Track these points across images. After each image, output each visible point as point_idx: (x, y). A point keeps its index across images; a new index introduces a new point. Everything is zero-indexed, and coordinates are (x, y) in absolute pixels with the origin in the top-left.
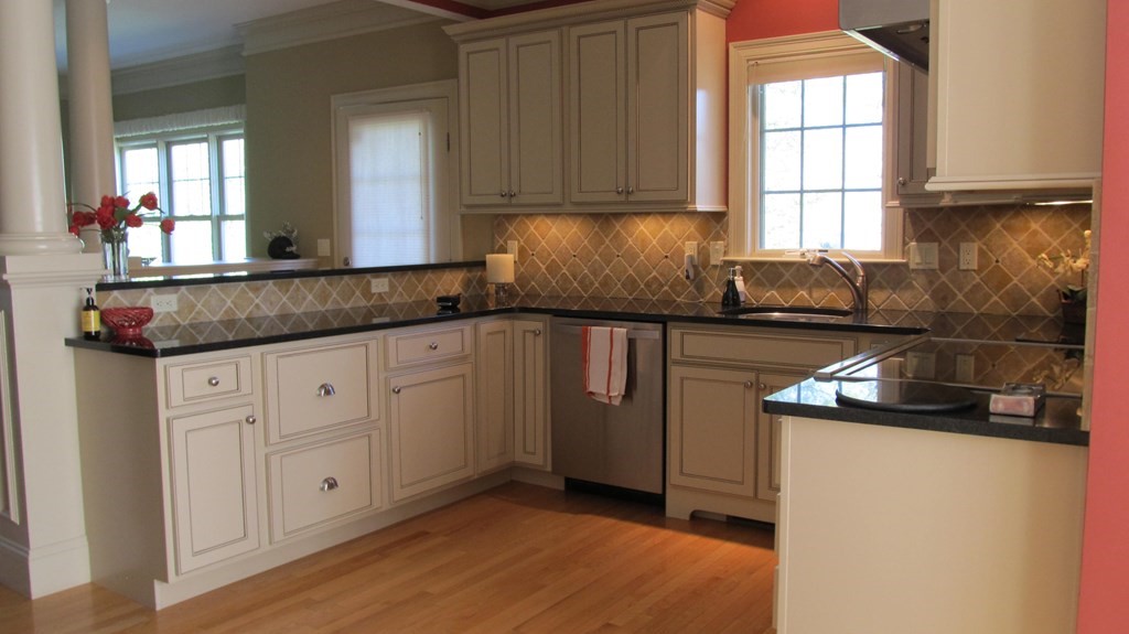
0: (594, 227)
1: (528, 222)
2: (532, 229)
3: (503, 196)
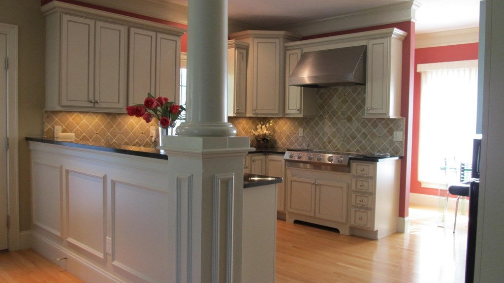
0: (107, 120)
1: (68, 116)
2: (71, 119)
3: (92, 102)
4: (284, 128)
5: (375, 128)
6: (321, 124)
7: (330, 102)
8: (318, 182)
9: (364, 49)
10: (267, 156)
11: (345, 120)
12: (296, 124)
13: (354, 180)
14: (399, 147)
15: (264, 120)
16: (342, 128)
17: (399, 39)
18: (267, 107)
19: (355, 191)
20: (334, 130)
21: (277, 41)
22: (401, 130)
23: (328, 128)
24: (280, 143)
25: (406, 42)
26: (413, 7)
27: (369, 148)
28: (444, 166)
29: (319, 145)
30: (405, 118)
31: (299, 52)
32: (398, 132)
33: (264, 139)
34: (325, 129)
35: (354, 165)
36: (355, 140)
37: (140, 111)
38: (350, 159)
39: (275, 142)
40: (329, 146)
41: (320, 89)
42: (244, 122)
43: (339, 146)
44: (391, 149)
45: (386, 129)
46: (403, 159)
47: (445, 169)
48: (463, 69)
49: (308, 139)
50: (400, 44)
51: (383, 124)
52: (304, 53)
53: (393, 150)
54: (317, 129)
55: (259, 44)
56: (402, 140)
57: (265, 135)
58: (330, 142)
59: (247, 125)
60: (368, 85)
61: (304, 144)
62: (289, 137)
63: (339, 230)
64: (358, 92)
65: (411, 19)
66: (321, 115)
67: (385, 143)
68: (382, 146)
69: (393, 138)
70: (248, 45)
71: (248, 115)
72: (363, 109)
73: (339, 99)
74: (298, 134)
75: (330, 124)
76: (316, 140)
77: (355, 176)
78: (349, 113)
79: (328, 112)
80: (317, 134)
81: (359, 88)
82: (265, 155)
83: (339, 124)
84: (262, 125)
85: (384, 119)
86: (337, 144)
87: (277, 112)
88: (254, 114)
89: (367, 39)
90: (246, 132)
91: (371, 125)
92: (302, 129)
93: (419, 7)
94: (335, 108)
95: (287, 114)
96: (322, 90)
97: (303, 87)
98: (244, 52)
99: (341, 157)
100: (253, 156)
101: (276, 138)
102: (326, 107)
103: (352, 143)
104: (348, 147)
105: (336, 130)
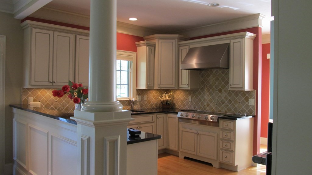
1: (37, 91)
2: (39, 93)
3: (51, 82)
4: (180, 96)
5: (236, 97)
6: (202, 93)
7: (208, 79)
8: (199, 132)
9: (228, 46)
10: (167, 115)
11: (217, 91)
12: (187, 93)
13: (221, 131)
14: (252, 109)
15: (167, 91)
16: (216, 96)
17: (251, 39)
18: (168, 83)
19: (222, 139)
20: (211, 98)
21: (173, 41)
22: (254, 98)
23: (207, 96)
24: (177, 106)
25: (255, 41)
26: (260, 18)
27: (233, 110)
29: (201, 107)
30: (256, 90)
31: (187, 47)
32: (252, 100)
33: (167, 103)
34: (205, 97)
35: (221, 122)
36: (224, 104)
37: (60, 94)
38: (219, 117)
39: (174, 104)
40: (208, 108)
42: (154, 92)
43: (214, 108)
45: (243, 97)
46: (255, 117)
49: (194, 103)
50: (252, 41)
51: (242, 94)
52: (191, 48)
53: (248, 111)
54: (200, 97)
55: (162, 43)
56: (254, 105)
57: (167, 101)
58: (208, 105)
59: (156, 94)
60: (231, 68)
61: (192, 107)
62: (183, 102)
63: (212, 164)
64: (225, 73)
65: (258, 25)
66: (202, 88)
67: (243, 107)
68: (241, 109)
69: (248, 103)
70: (155, 44)
71: (155, 88)
72: (228, 84)
73: (214, 78)
74: (188, 100)
75: (208, 94)
76: (199, 104)
77: (222, 129)
78: (220, 87)
79: (207, 86)
80: (200, 100)
81: (226, 71)
82: (166, 114)
83: (214, 94)
84: (165, 94)
85: (242, 91)
87: (174, 86)
88: (159, 87)
89: (229, 39)
90: (155, 99)
91: (234, 94)
92: (191, 97)
93: (264, 17)
94: (211, 83)
95: (181, 88)
96: (203, 72)
97: (190, 70)
98: (153, 48)
99: (213, 116)
100: (158, 115)
101: (175, 102)
102: (205, 83)
103: (222, 106)
104: (220, 109)
105: (212, 98)
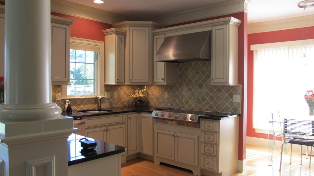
4: (155, 92)
5: (219, 93)
6: (180, 89)
7: (187, 73)
8: (177, 134)
9: (210, 33)
11: (197, 86)
12: (163, 89)
13: (203, 134)
14: (237, 107)
15: (141, 87)
16: (196, 92)
17: (236, 26)
18: (141, 77)
19: (204, 143)
20: (190, 94)
21: (147, 29)
22: (239, 94)
23: (185, 93)
24: (152, 103)
25: (241, 28)
27: (215, 108)
28: (271, 120)
29: (179, 105)
30: (241, 85)
31: (163, 36)
32: (237, 96)
33: (140, 101)
34: (183, 93)
35: (202, 122)
36: (205, 101)
38: (200, 117)
39: (149, 102)
40: (187, 105)
41: (179, 63)
42: (125, 88)
43: (193, 106)
44: (231, 109)
45: (227, 93)
46: (241, 116)
47: (272, 122)
48: (284, 47)
49: (171, 101)
50: (237, 29)
51: (225, 89)
53: (233, 109)
54: (177, 93)
55: (133, 31)
56: (239, 102)
57: (141, 98)
58: (187, 102)
59: (128, 90)
60: (213, 60)
61: (169, 104)
62: (158, 99)
63: (193, 171)
64: (206, 65)
65: (244, 11)
66: (180, 83)
67: (227, 104)
68: (224, 106)
69: (233, 100)
70: (125, 32)
71: (126, 84)
72: (210, 78)
73: (193, 71)
74: (164, 97)
75: (186, 89)
76: (177, 101)
77: (203, 131)
78: (200, 81)
79: (185, 81)
80: (178, 97)
81: (207, 63)
82: (139, 113)
83: (193, 89)
84: (139, 90)
85: (226, 86)
86: (192, 104)
87: (148, 81)
88: (130, 83)
89: (211, 26)
90: (126, 96)
91: (216, 90)
92: (167, 93)
94: (190, 77)
95: (155, 83)
96: (181, 64)
97: (166, 63)
98: (123, 37)
99: (193, 116)
100: (129, 114)
101: (149, 99)
102: (184, 77)
103: (203, 104)
104: (200, 106)
